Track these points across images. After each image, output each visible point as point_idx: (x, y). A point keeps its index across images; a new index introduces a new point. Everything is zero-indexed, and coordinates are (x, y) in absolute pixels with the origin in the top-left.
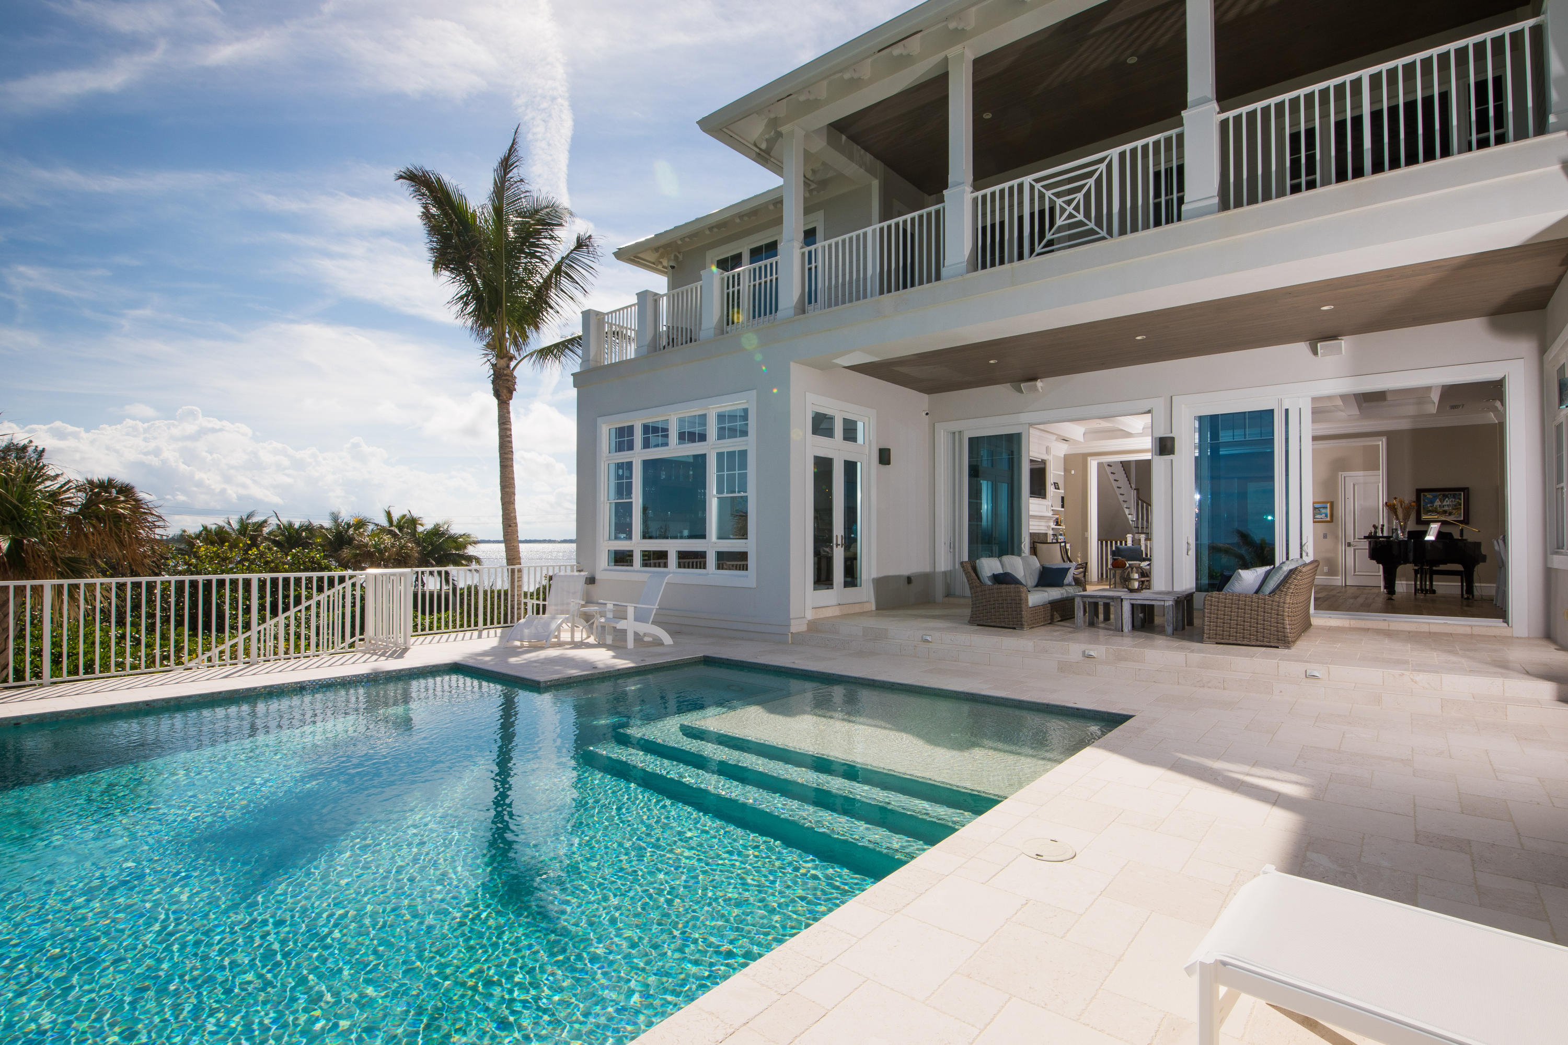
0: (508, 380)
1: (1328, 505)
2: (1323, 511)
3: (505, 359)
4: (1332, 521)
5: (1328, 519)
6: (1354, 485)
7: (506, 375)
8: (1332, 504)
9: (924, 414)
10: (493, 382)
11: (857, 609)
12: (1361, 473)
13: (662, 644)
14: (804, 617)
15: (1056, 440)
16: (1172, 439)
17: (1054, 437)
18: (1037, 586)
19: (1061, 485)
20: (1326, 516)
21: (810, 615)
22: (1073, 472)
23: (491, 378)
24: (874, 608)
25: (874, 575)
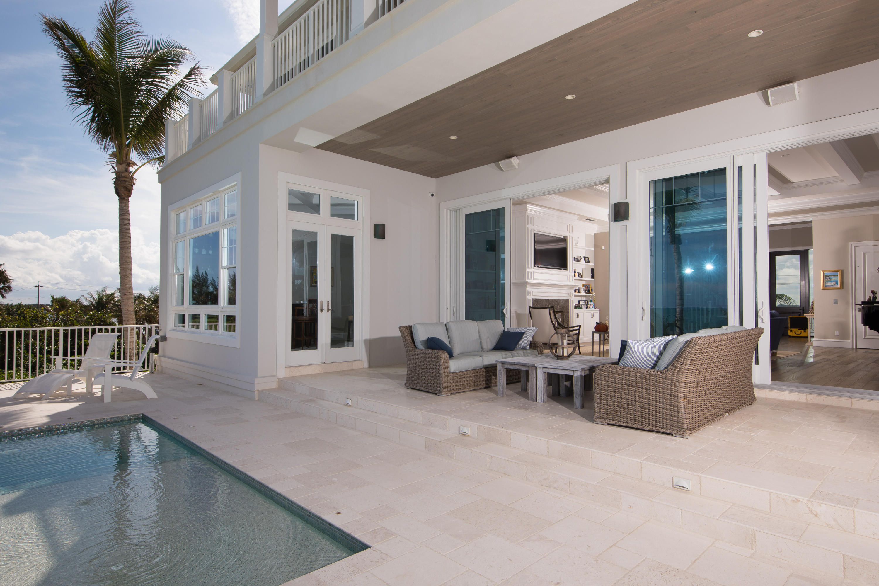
0: (125, 181)
1: (839, 273)
2: (833, 278)
3: (124, 165)
4: (842, 287)
5: (839, 286)
6: (864, 254)
7: (124, 177)
8: (842, 273)
9: (430, 195)
10: (115, 183)
11: (345, 367)
12: (872, 243)
13: (145, 397)
14: (275, 376)
15: (578, 219)
16: (627, 205)
17: (577, 217)
18: (493, 349)
19: (591, 259)
20: (837, 283)
21: (282, 373)
22: (603, 248)
23: (114, 180)
24: (366, 365)
25: (367, 336)
